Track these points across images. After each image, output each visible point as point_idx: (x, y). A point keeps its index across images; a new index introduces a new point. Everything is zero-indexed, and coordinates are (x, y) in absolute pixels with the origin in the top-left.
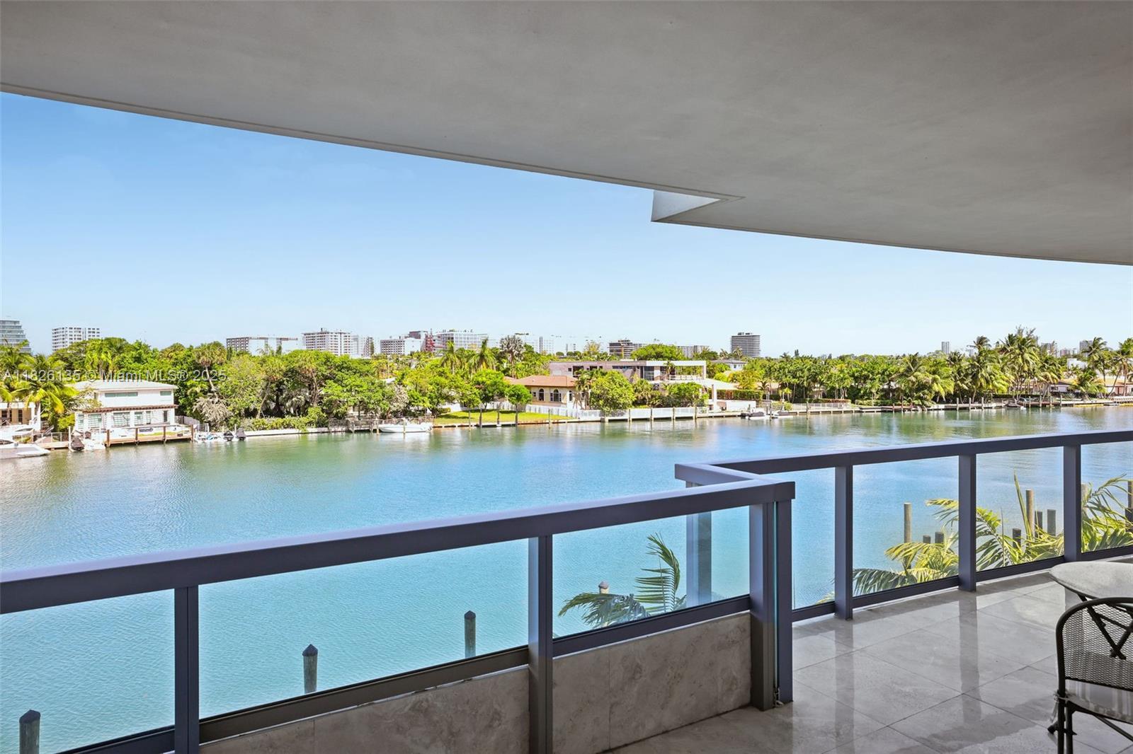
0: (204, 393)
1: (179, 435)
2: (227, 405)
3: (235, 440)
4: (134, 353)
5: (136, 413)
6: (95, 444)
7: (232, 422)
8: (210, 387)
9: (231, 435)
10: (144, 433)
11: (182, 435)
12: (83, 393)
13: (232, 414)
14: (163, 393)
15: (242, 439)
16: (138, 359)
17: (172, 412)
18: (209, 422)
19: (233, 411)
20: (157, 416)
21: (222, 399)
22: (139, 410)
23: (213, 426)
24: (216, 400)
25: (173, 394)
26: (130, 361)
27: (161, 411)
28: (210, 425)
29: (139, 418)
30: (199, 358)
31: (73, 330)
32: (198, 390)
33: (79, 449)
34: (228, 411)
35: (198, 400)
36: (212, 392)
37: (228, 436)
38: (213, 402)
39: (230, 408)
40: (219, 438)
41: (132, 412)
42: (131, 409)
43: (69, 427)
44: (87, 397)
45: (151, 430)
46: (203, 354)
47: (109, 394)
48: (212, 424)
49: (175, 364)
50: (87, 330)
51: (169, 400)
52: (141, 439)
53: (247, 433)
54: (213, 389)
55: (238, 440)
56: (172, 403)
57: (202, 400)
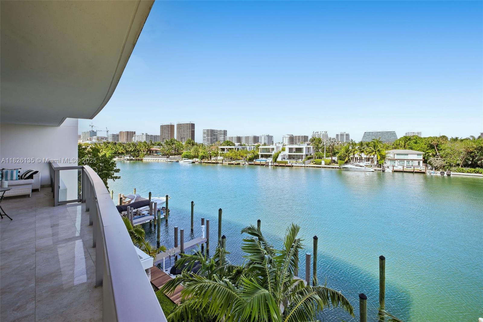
0: (434, 156)
1: (420, 170)
2: (444, 160)
3: (445, 175)
4: (414, 141)
5: (407, 161)
6: (389, 171)
7: (446, 168)
8: (436, 153)
9: (444, 173)
10: (408, 168)
11: (421, 171)
13: (446, 164)
14: (418, 155)
15: (449, 175)
16: (416, 143)
17: (421, 162)
18: (435, 167)
19: (446, 163)
20: (416, 163)
21: (442, 158)
22: (408, 160)
23: (436, 169)
24: (439, 159)
25: (422, 155)
26: (412, 143)
27: (417, 161)
28: (435, 168)
29: (408, 163)
30: (432, 142)
31: (412, 133)
32: (431, 154)
33: (384, 171)
34: (444, 163)
35: (430, 158)
36: (437, 155)
37: (442, 173)
38: (437, 160)
39: (445, 162)
40: (438, 174)
41: (405, 161)
42: (405, 160)
43: (382, 164)
44: (389, 155)
45: (411, 167)
46: (434, 140)
48: (436, 168)
49: (425, 144)
50: (417, 133)
51: (421, 158)
52: (405, 170)
53: (452, 173)
54: (437, 154)
55: (446, 175)
56: (422, 158)
57: (431, 159)
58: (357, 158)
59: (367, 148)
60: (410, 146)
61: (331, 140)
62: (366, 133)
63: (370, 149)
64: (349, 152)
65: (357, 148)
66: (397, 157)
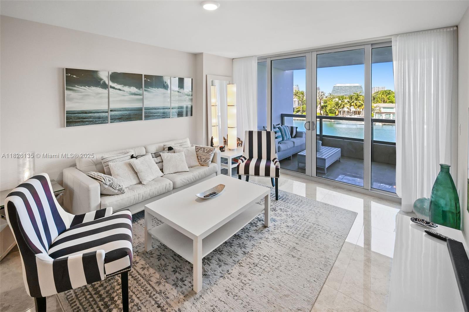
12: (376, 107)
29: (394, 116)
41: (392, 114)
44: (377, 108)
47: (384, 108)
50: (381, 88)
58: (349, 111)
59: (357, 102)
60: (390, 100)
61: (320, 94)
62: (335, 87)
63: (359, 102)
64: (339, 105)
65: (346, 101)
66: (383, 110)
